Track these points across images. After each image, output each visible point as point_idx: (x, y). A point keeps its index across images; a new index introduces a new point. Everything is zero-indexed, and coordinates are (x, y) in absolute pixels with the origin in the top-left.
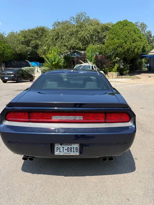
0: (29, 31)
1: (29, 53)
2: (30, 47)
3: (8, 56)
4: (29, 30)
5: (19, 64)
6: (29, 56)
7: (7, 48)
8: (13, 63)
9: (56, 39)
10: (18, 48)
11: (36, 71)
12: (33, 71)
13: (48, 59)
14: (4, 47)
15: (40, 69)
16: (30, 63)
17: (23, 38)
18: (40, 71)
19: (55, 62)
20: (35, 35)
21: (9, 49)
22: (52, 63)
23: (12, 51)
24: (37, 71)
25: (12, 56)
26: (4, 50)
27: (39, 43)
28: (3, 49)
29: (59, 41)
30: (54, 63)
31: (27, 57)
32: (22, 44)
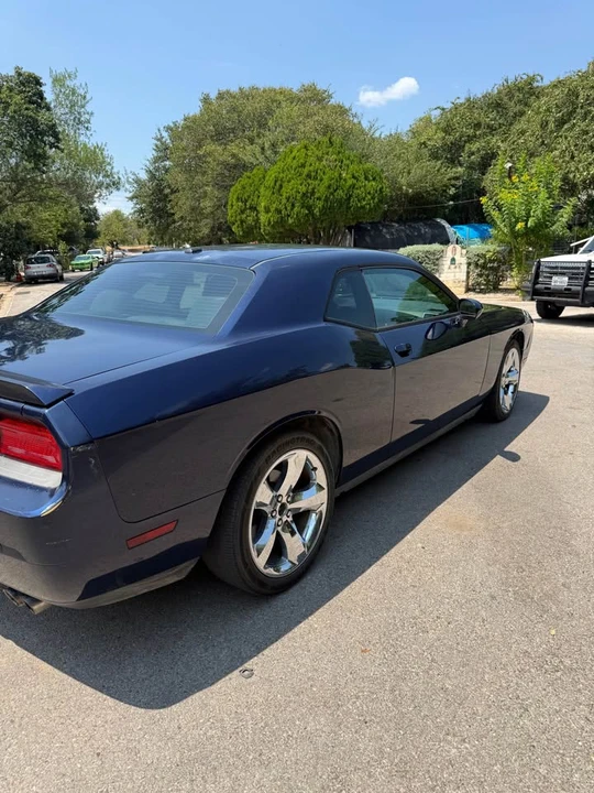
0: (471, 104)
1: (452, 191)
2: (461, 165)
3: (363, 207)
4: (468, 100)
5: (407, 235)
6: (451, 203)
7: (366, 178)
8: (384, 230)
9: (561, 123)
10: (409, 173)
11: (449, 262)
12: (437, 259)
13: (499, 208)
14: (356, 175)
15: (464, 251)
16: (450, 230)
17: (441, 134)
18: (464, 261)
19: (527, 221)
20: (491, 117)
21: (374, 179)
22: (512, 226)
23: (381, 189)
24: (453, 260)
25: (377, 206)
26: (353, 186)
27: (499, 147)
28: (350, 182)
29: (571, 129)
30: (520, 226)
31: (447, 207)
32: (435, 156)
